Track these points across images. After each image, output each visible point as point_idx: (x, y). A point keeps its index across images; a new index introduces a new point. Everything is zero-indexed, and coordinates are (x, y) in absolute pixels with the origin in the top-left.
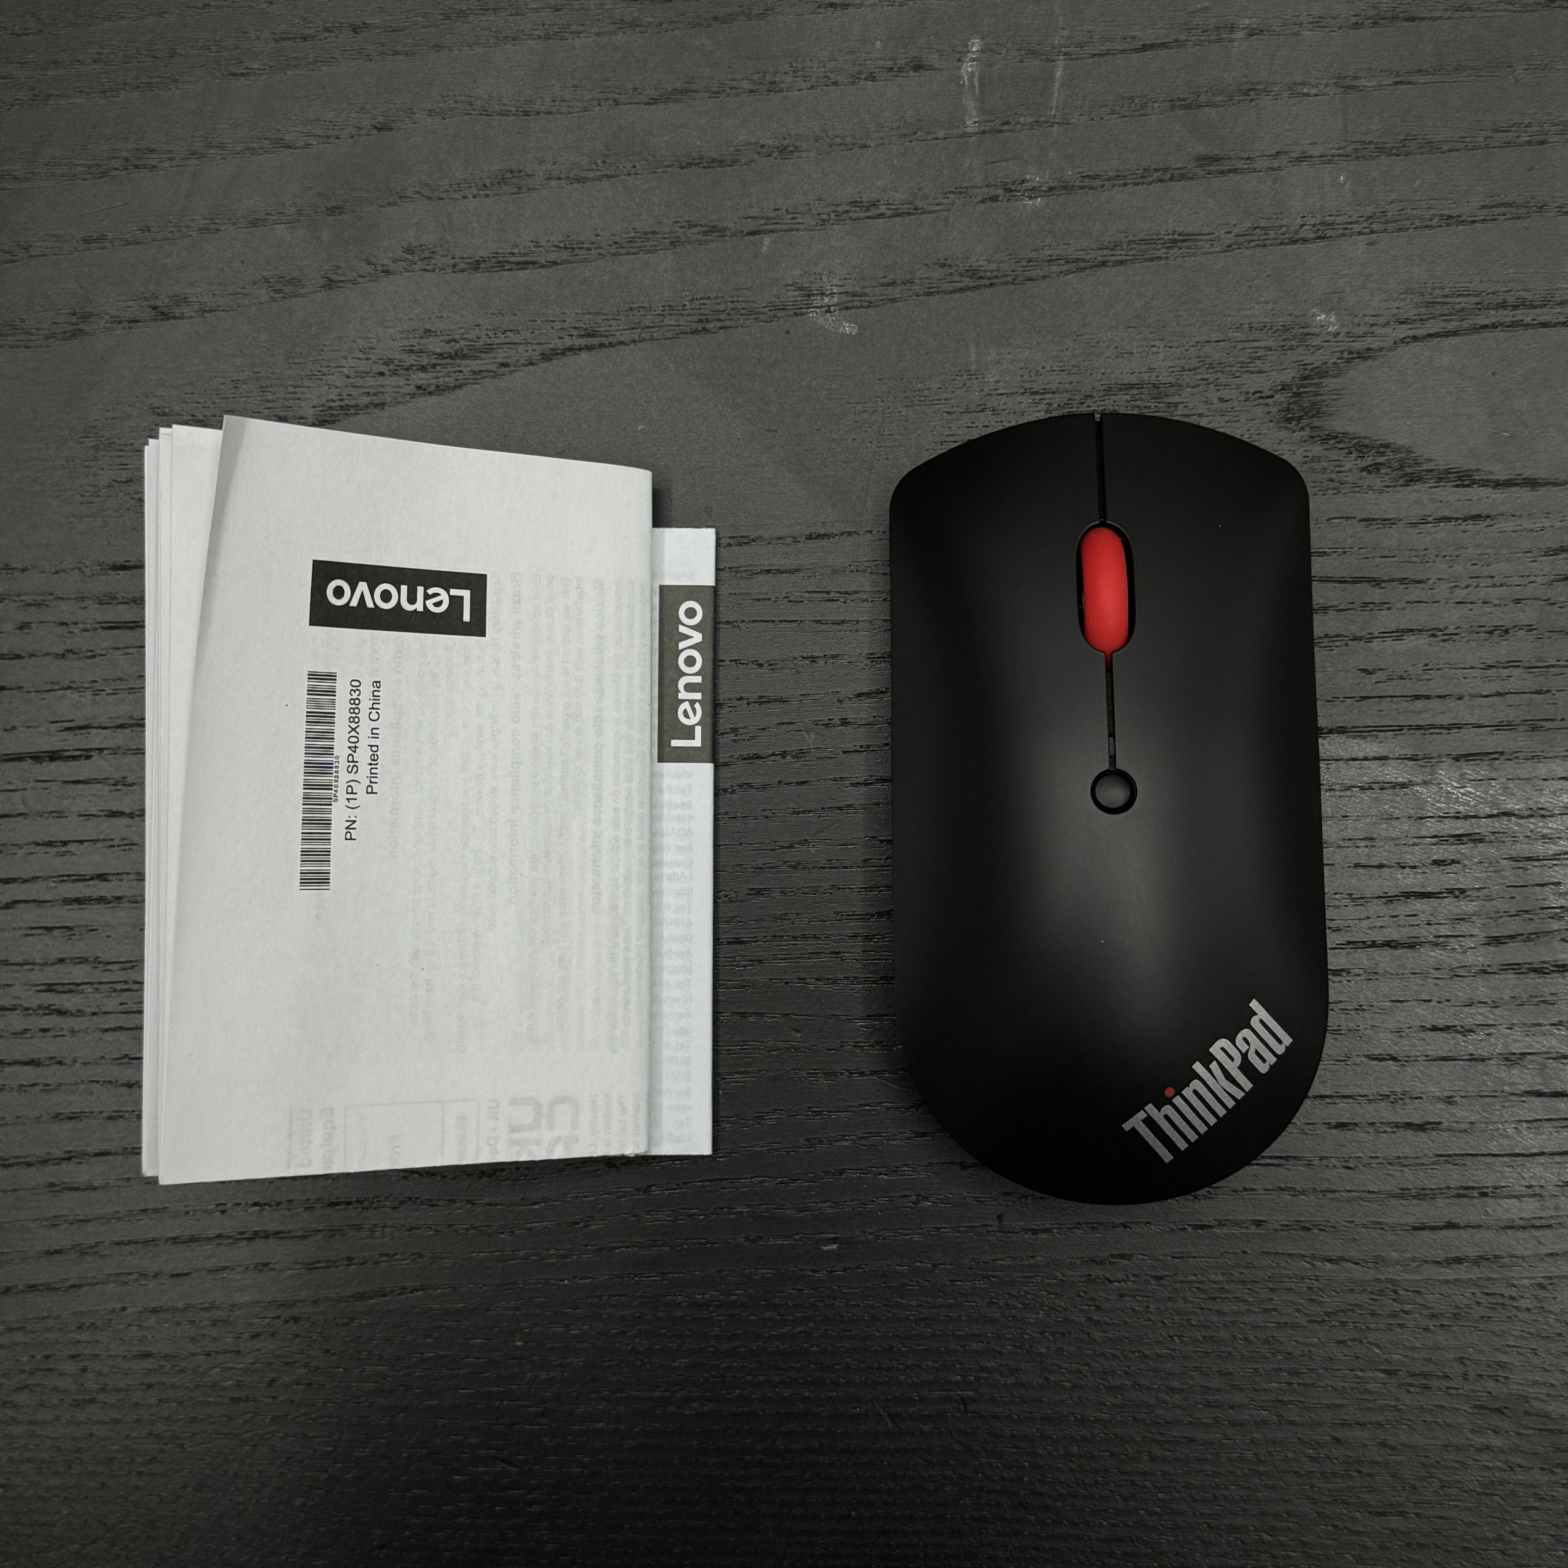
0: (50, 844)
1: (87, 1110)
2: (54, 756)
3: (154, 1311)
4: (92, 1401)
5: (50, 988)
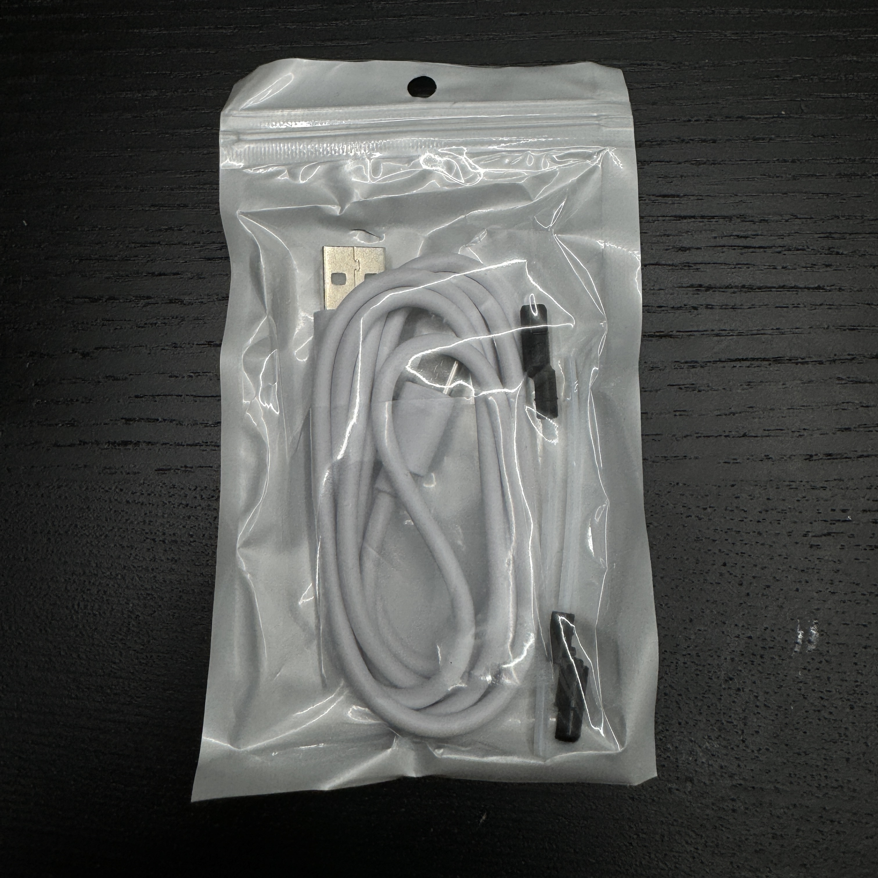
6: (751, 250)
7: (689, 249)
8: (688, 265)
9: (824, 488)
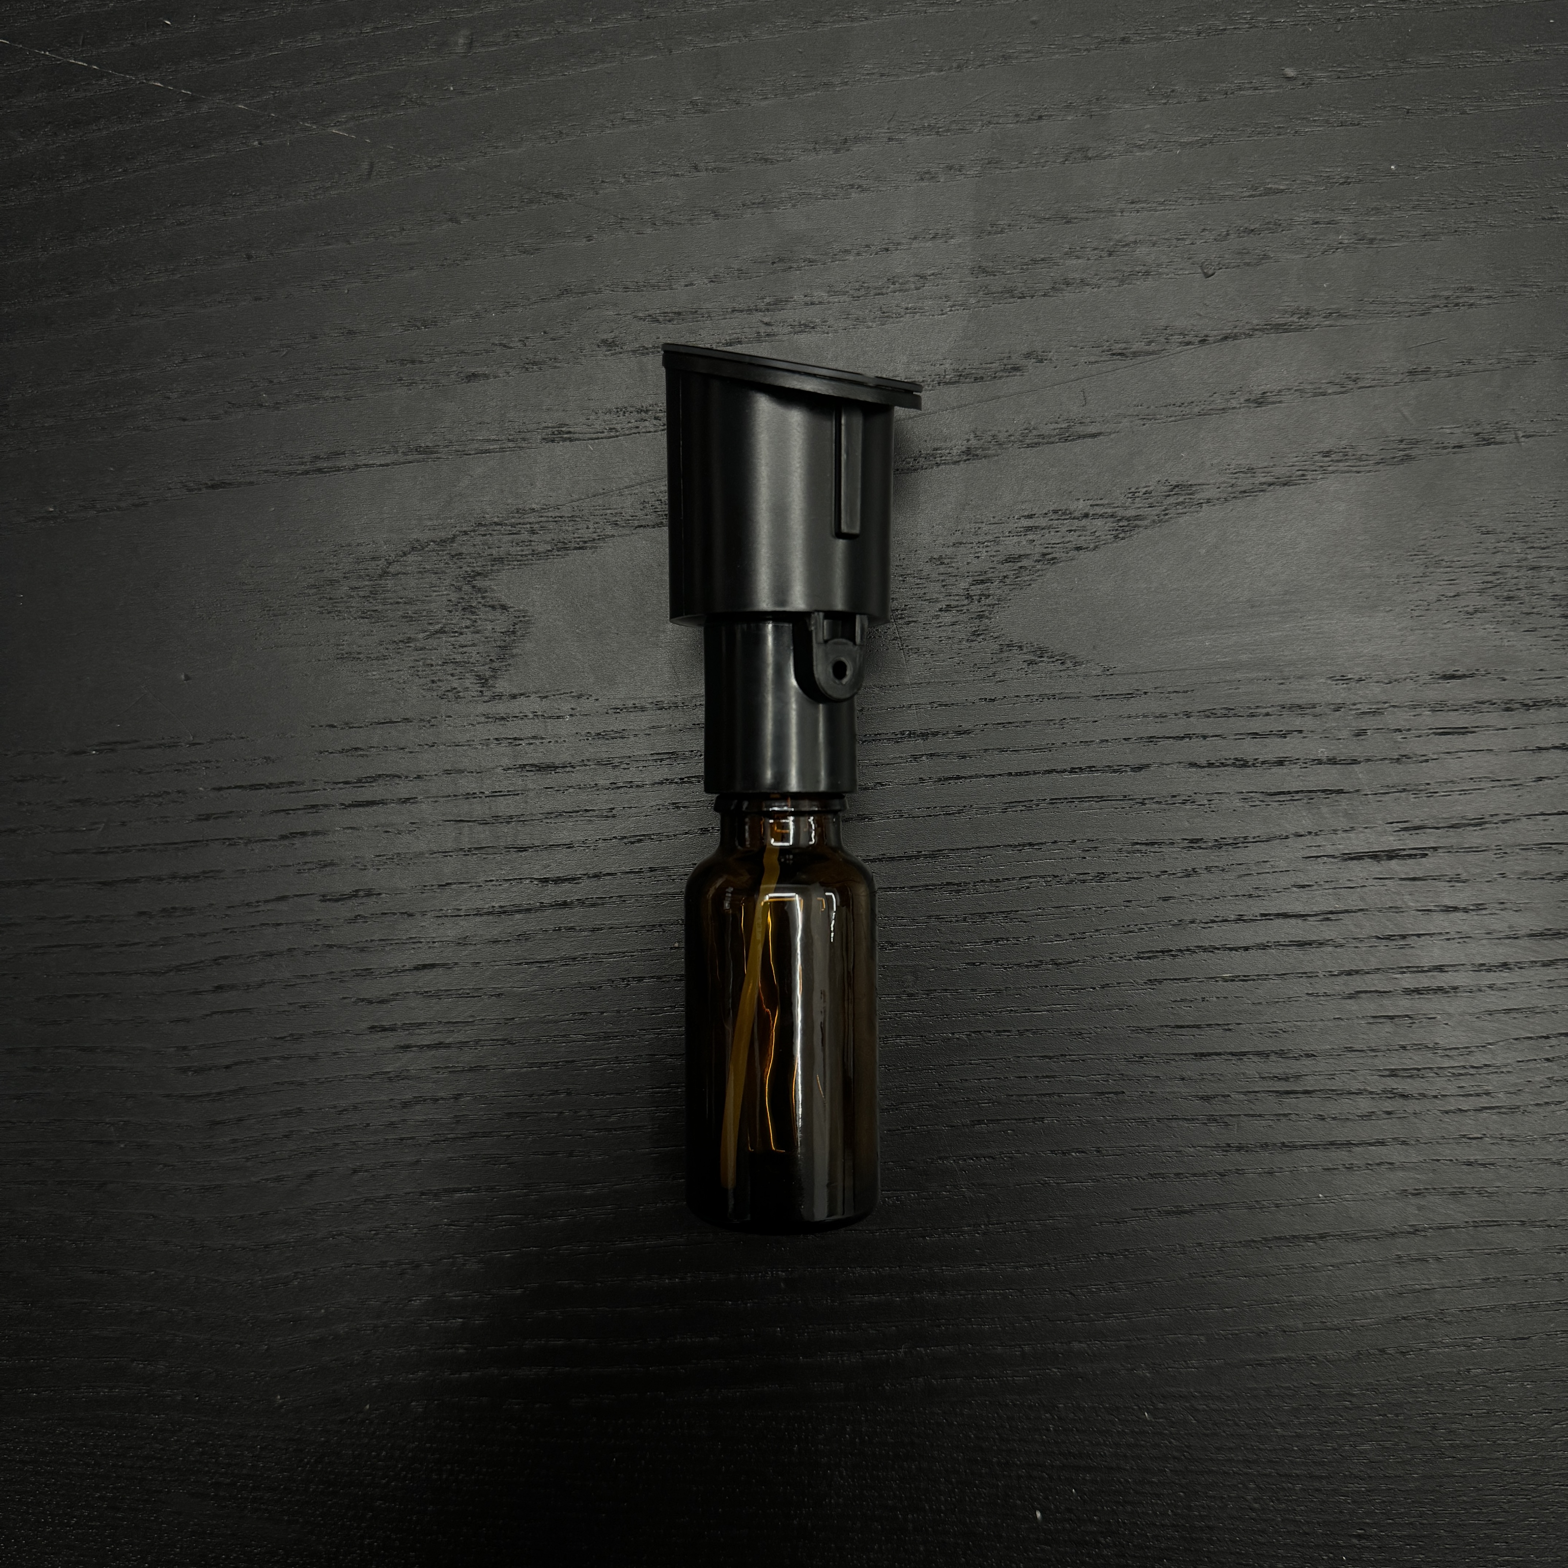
0: (1389, 938)
1: (1429, 1187)
2: (1392, 855)
5: (1393, 1073)
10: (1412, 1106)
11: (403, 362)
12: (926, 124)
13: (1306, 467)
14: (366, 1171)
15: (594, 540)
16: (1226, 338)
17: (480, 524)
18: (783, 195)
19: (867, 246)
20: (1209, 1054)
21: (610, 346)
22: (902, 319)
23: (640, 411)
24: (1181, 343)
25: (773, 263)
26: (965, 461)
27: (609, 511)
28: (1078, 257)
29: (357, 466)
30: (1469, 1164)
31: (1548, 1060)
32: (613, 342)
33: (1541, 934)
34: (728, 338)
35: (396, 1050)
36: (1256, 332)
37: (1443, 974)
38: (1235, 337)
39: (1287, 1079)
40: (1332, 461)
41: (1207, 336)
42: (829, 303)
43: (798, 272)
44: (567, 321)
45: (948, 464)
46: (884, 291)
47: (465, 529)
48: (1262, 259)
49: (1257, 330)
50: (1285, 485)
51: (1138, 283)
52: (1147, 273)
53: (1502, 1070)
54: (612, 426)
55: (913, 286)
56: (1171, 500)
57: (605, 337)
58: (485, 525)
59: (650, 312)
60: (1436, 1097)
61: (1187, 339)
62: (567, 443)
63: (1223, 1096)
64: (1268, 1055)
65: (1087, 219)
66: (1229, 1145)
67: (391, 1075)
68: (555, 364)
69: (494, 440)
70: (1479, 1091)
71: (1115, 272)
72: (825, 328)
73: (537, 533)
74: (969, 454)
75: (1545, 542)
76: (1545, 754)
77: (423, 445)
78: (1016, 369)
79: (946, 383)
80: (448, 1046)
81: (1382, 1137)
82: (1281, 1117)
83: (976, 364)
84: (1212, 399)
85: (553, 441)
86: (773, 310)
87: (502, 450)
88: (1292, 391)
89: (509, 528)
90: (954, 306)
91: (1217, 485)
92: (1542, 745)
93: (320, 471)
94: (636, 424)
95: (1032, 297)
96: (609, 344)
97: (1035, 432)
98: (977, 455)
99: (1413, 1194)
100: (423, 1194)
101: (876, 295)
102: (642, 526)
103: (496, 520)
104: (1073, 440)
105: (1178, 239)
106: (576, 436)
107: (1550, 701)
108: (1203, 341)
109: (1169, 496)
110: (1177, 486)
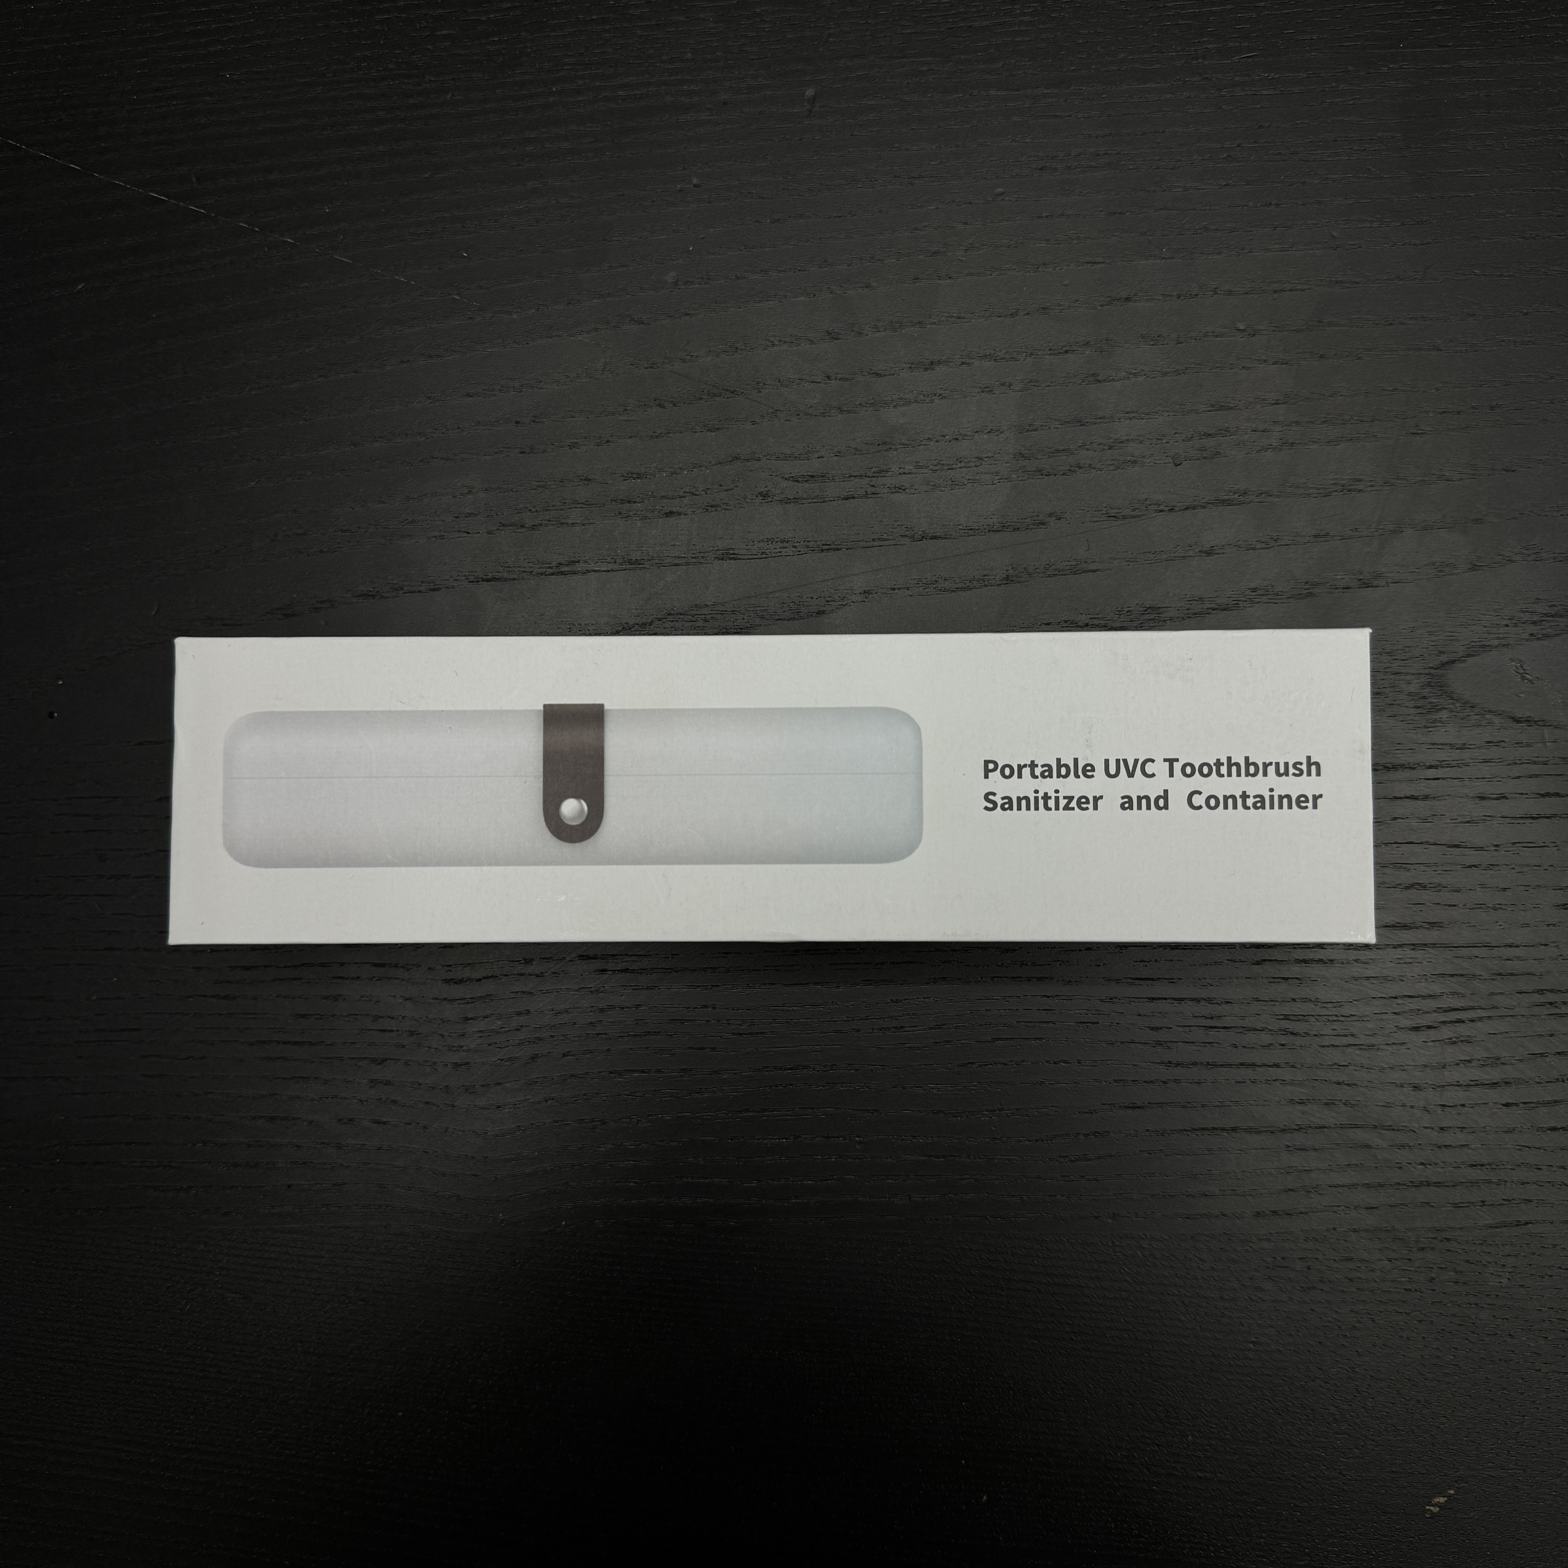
1: (1310, 1098)
3: (1355, 1231)
4: (1314, 1288)
5: (1286, 1017)
6: (1216, 1030)
7: (1161, 1028)
8: (1159, 1043)
9: (1268, 1240)
10: (1299, 1041)
11: (623, 501)
12: (988, 354)
13: (1239, 599)
14: (572, 1055)
15: (748, 627)
16: (1187, 508)
17: (670, 614)
18: (887, 399)
19: (944, 436)
20: (1159, 999)
21: (764, 497)
22: (965, 486)
23: (783, 541)
24: (1156, 510)
25: (879, 445)
26: (1005, 584)
27: (759, 609)
28: (1087, 449)
29: (588, 571)
30: (1339, 1083)
31: (1395, 1013)
32: (766, 494)
33: (1393, 926)
34: (845, 494)
35: (597, 973)
36: (1209, 505)
37: (1323, 950)
38: (1194, 508)
39: (1212, 1018)
40: (1257, 595)
41: (1174, 506)
42: (916, 473)
43: (895, 452)
44: (736, 479)
45: (993, 586)
46: (954, 466)
47: (660, 617)
48: (1215, 455)
49: (1209, 503)
50: (1224, 610)
51: (1129, 469)
52: (1135, 462)
53: (1363, 1019)
54: (763, 551)
55: (973, 464)
56: (1146, 617)
57: (762, 490)
58: (674, 614)
59: (793, 475)
60: (1316, 1035)
61: (1161, 508)
62: (732, 561)
63: (1167, 1028)
64: (1199, 1001)
65: (1095, 423)
66: (1170, 1062)
67: (592, 990)
68: (727, 507)
69: (682, 557)
70: (1346, 1032)
71: (1112, 460)
72: (913, 491)
73: (708, 621)
74: (1008, 580)
75: (1405, 656)
76: (1399, 802)
77: (634, 559)
78: (1043, 524)
79: (994, 531)
80: (633, 971)
81: (1277, 1062)
82: (1207, 1045)
83: (1015, 520)
84: (1176, 549)
85: (722, 559)
86: (877, 477)
87: (688, 564)
88: (1232, 546)
89: (690, 617)
90: (1001, 479)
91: (1177, 609)
92: (1397, 796)
93: (562, 573)
94: (780, 550)
95: (1055, 475)
96: (764, 495)
97: (1053, 567)
98: (1013, 581)
99: (1299, 1103)
100: (611, 1073)
101: (948, 469)
102: (780, 619)
103: (681, 611)
104: (1080, 573)
105: (1158, 439)
106: (739, 557)
107: (1404, 765)
108: (1171, 510)
109: (1144, 614)
110: (1150, 608)
